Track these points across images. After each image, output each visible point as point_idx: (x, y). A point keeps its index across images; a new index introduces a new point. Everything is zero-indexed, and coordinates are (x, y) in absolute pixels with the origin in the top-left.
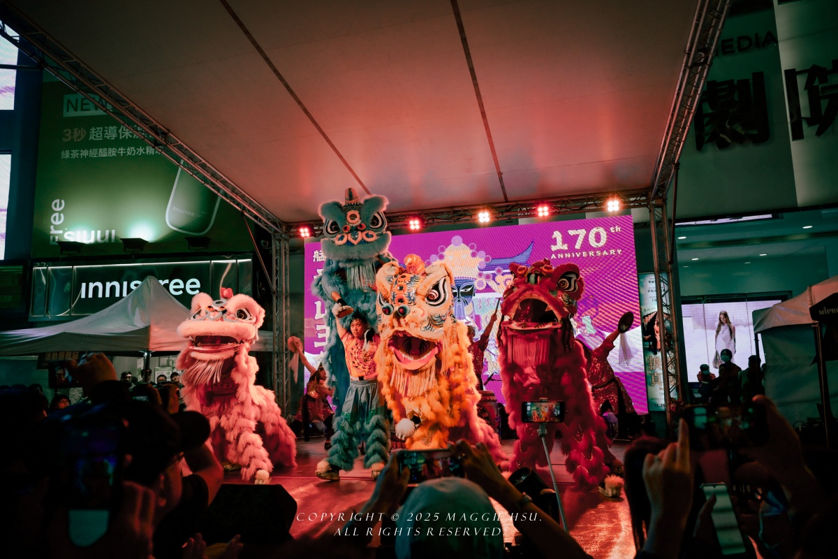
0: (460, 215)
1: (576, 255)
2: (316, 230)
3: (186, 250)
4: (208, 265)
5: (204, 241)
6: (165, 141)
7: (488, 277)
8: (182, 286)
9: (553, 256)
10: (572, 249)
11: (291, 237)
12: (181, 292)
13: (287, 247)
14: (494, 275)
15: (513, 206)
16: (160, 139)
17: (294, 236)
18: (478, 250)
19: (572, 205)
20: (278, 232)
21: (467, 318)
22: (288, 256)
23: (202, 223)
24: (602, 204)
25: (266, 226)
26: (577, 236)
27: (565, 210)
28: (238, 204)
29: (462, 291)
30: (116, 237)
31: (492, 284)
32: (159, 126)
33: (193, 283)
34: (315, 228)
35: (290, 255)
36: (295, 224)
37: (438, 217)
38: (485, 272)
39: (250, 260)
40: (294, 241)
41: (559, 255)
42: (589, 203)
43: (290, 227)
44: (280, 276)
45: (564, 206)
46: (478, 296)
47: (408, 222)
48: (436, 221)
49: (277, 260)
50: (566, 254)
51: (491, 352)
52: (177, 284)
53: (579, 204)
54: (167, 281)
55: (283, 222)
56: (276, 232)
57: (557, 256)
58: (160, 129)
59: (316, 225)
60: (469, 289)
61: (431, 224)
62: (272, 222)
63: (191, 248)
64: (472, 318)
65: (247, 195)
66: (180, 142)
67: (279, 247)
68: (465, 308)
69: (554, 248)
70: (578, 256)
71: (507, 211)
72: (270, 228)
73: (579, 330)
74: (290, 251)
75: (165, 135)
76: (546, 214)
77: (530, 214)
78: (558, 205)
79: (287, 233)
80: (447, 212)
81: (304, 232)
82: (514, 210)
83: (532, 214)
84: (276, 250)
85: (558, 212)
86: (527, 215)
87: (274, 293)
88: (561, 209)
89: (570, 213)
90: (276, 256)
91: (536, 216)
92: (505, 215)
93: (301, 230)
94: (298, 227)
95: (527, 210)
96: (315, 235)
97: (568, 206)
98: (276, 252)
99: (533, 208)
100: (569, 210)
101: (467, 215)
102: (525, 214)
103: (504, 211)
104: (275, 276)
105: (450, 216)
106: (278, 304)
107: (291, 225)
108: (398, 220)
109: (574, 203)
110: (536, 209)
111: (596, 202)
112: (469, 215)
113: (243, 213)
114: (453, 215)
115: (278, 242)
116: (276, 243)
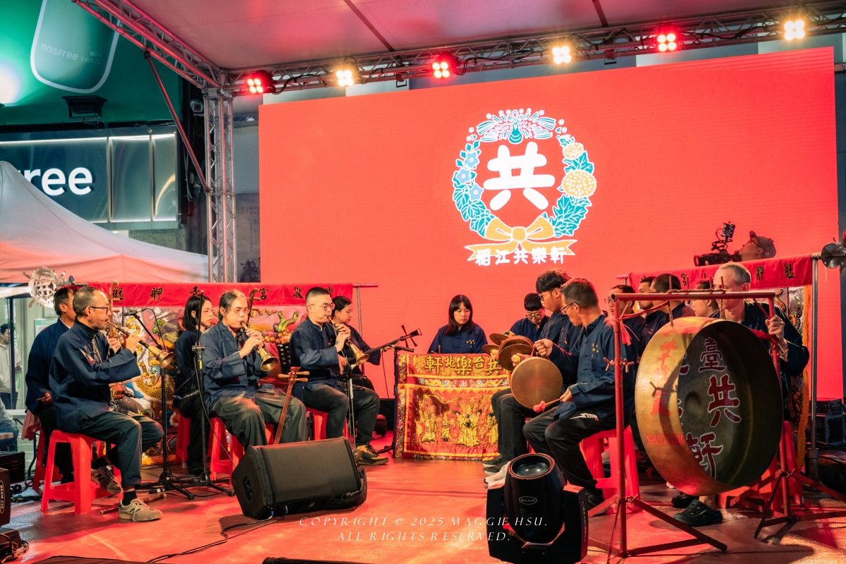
0: (523, 52)
2: (276, 82)
3: (67, 120)
4: (104, 144)
5: (95, 103)
8: (62, 180)
11: (235, 94)
12: (61, 191)
13: (230, 113)
17: (241, 93)
19: (723, 29)
20: (213, 86)
22: (230, 127)
23: (93, 72)
24: (775, 28)
25: (190, 76)
27: (709, 40)
28: (139, 38)
33: (80, 176)
34: (276, 78)
37: (486, 55)
39: (172, 136)
40: (239, 102)
42: (755, 25)
44: (219, 161)
45: (708, 31)
47: (431, 65)
48: (480, 63)
49: (212, 136)
52: (54, 177)
53: (736, 28)
54: (37, 172)
55: (221, 68)
56: (209, 85)
59: (277, 72)
61: (472, 69)
62: (200, 69)
63: (74, 115)
65: (152, 21)
67: (215, 112)
71: (605, 42)
72: (201, 79)
74: (235, 119)
76: (673, 46)
77: (648, 48)
78: (698, 31)
79: (227, 86)
80: (501, 46)
81: (255, 86)
82: (619, 41)
83: (651, 47)
84: (211, 116)
85: (697, 42)
86: (643, 49)
87: (208, 191)
88: (702, 38)
89: (719, 44)
90: (211, 127)
91: (655, 51)
92: (601, 51)
93: (250, 82)
94: (244, 76)
95: (642, 40)
96: (273, 91)
97: (717, 31)
98: (211, 121)
99: (651, 37)
100: (717, 39)
101: (533, 52)
102: (641, 47)
103: (601, 44)
104: (209, 163)
105: (506, 54)
106: (216, 211)
107: (234, 72)
108: (414, 61)
109: (726, 26)
110: (656, 38)
111: (767, 23)
112: (538, 52)
113: (147, 52)
114: (511, 52)
115: (212, 103)
116: (209, 104)
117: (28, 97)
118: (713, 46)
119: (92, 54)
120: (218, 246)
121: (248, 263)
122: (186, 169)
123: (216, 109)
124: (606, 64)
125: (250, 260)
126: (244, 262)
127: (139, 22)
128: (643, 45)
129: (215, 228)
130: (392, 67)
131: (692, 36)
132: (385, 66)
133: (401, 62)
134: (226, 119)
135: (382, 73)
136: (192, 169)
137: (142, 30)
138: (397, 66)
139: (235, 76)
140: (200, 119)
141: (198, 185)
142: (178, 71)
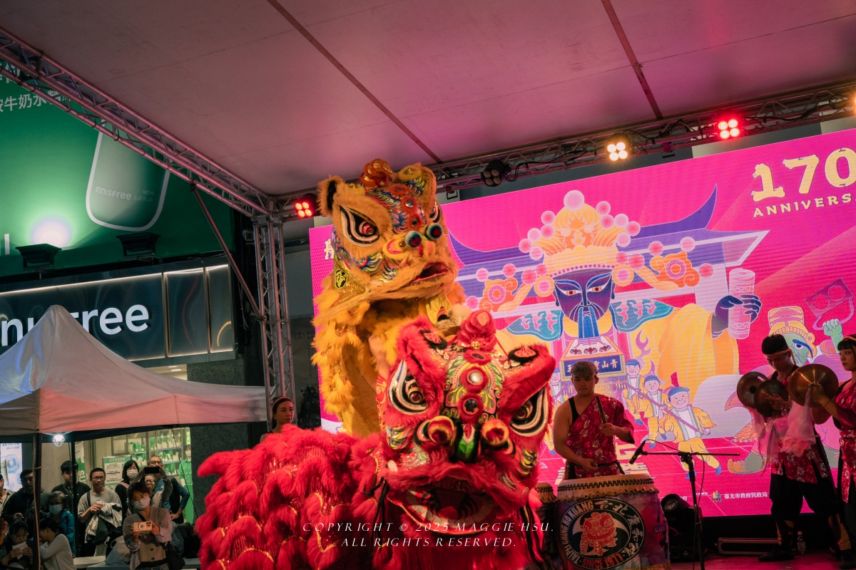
0: (576, 152)
1: (801, 206)
3: (122, 259)
4: (159, 281)
5: (147, 241)
6: (37, 71)
7: (636, 262)
9: (758, 212)
10: (793, 195)
11: (284, 220)
12: (118, 329)
13: (280, 239)
14: (648, 257)
15: (673, 126)
16: (30, 69)
17: (291, 218)
18: (613, 213)
19: (787, 111)
20: (262, 214)
21: (603, 339)
22: (281, 253)
23: (145, 210)
24: (844, 105)
25: (240, 206)
26: (800, 170)
27: (773, 123)
28: (184, 171)
29: (591, 290)
30: (11, 244)
32: (24, 46)
33: (137, 313)
35: (286, 253)
36: (290, 197)
37: (537, 159)
38: (630, 254)
39: (226, 266)
40: (289, 227)
41: (769, 209)
42: (821, 104)
44: (271, 288)
45: (770, 114)
46: (621, 299)
47: (481, 173)
48: (531, 167)
49: (263, 263)
50: (783, 206)
51: (652, 401)
52: (111, 316)
53: (801, 108)
54: (95, 313)
55: (269, 195)
56: (258, 213)
57: (764, 211)
58: (27, 52)
60: (603, 287)
61: (524, 174)
63: (129, 253)
64: (612, 339)
65: (197, 154)
66: (64, 71)
67: (266, 239)
68: (597, 321)
69: (758, 196)
70: (806, 207)
71: (662, 135)
73: (818, 347)
74: (286, 245)
75: (36, 59)
76: (735, 133)
77: (707, 138)
78: (759, 116)
79: (276, 213)
80: (552, 149)
81: (303, 210)
82: (675, 133)
83: (711, 136)
84: (262, 245)
85: (760, 126)
86: (703, 139)
87: (262, 319)
88: (765, 122)
89: (783, 127)
90: (262, 255)
91: (717, 139)
92: (658, 144)
93: (298, 206)
94: (295, 201)
95: (700, 129)
97: (780, 113)
98: (262, 248)
99: (710, 125)
100: (781, 122)
101: (586, 152)
102: (699, 137)
103: (657, 137)
104: (262, 291)
105: (558, 156)
106: (272, 339)
107: (283, 198)
108: (463, 171)
109: (789, 108)
110: (717, 126)
111: (833, 101)
112: (592, 151)
113: (194, 185)
114: (563, 153)
115: (262, 230)
116: (260, 232)
117: (84, 239)
118: (777, 129)
119: (145, 192)
120: (274, 375)
121: (308, 389)
122: (241, 298)
123: (267, 236)
124: (664, 157)
125: (310, 386)
126: (304, 388)
127: (183, 155)
128: (702, 134)
129: (271, 356)
130: (441, 179)
131: (754, 121)
133: (450, 174)
134: (277, 246)
136: (246, 299)
137: (187, 163)
138: (446, 178)
139: (283, 202)
140: (253, 247)
141: (252, 314)
142: (225, 201)
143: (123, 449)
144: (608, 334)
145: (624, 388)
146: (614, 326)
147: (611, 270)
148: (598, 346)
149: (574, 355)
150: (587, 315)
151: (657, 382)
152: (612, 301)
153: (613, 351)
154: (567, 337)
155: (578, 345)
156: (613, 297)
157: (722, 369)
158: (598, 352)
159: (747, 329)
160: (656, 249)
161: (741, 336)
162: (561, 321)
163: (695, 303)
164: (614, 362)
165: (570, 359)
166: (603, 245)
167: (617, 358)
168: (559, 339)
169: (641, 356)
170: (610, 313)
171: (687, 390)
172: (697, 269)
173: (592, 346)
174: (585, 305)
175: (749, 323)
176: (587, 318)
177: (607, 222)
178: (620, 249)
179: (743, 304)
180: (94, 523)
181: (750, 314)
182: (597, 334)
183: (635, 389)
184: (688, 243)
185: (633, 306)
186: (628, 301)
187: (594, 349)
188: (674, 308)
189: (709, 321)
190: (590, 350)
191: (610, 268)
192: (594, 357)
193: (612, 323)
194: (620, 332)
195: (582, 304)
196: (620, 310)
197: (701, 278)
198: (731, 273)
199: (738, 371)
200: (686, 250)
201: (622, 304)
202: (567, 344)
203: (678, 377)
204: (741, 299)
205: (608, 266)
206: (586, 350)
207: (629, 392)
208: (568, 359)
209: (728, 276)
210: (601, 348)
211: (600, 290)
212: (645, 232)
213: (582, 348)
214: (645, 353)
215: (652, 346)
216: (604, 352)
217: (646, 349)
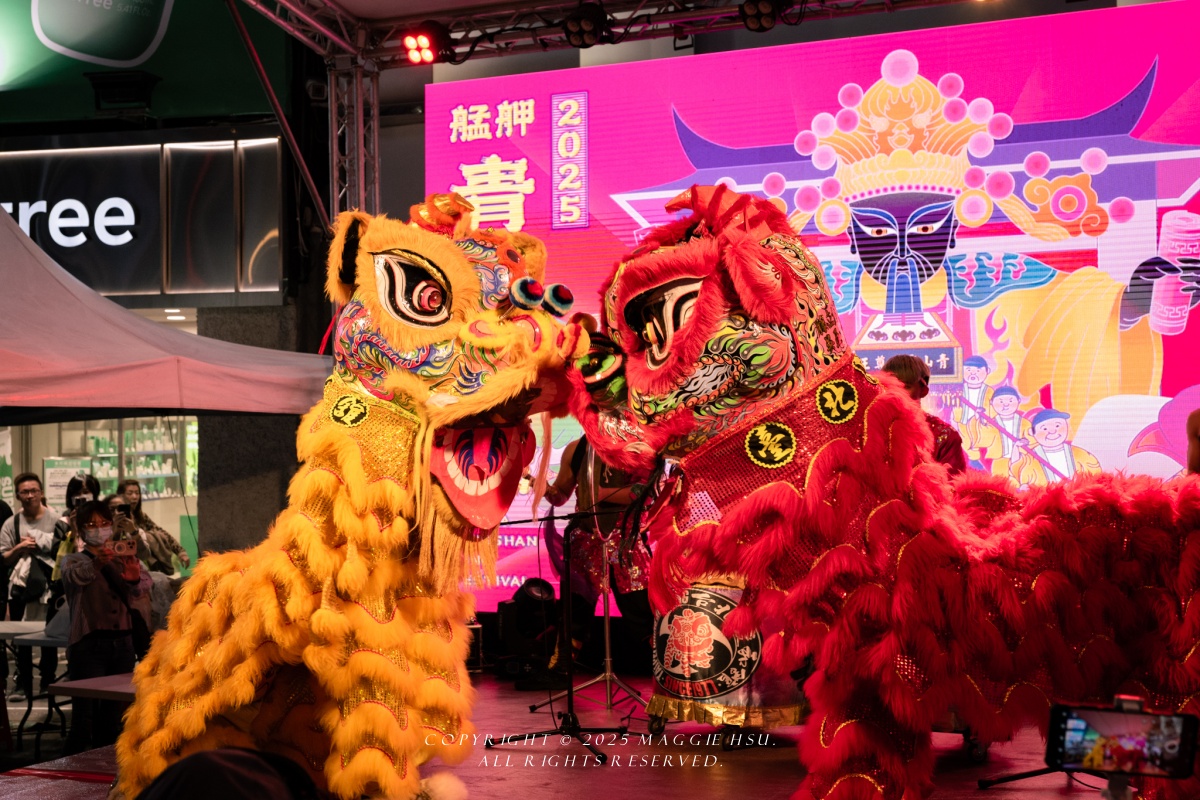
2: (457, 43)
3: (92, 114)
4: (155, 157)
5: (140, 84)
7: (998, 186)
11: (383, 65)
12: (81, 239)
13: (374, 100)
14: (1021, 178)
18: (968, 96)
20: (344, 51)
21: (927, 317)
22: (375, 124)
23: (136, 30)
25: (303, 32)
29: (915, 230)
31: (1013, 209)
33: (114, 212)
34: (457, 35)
35: (382, 126)
36: (395, 25)
38: (989, 171)
39: (274, 141)
40: (390, 79)
43: (382, 33)
44: (353, 186)
46: (965, 248)
48: (830, 2)
49: (342, 139)
51: (1002, 430)
52: (69, 213)
54: (41, 206)
55: (359, 19)
56: (337, 50)
59: (458, 27)
60: (936, 227)
61: (816, 14)
62: (319, 18)
63: (104, 105)
64: (943, 318)
67: (348, 97)
68: (920, 286)
72: (322, 40)
74: (383, 112)
79: (369, 51)
81: (419, 49)
84: (340, 108)
90: (339, 124)
93: (410, 42)
94: (403, 33)
96: (453, 59)
98: (341, 113)
104: (336, 189)
107: (382, 25)
108: (708, 1)
115: (343, 81)
116: (338, 84)
117: (25, 75)
122: (298, 199)
123: (350, 93)
124: (1068, 2)
130: (666, 12)
132: (653, 11)
133: (682, 5)
134: (367, 111)
135: (649, 23)
136: (307, 200)
138: (676, 11)
140: (326, 111)
141: (317, 229)
142: (281, 22)
143: (77, 446)
144: (938, 310)
145: (955, 405)
146: (948, 297)
147: (953, 198)
148: (918, 328)
149: (873, 341)
150: (902, 273)
151: (1014, 397)
152: (949, 253)
153: (943, 338)
154: (866, 310)
155: (884, 324)
156: (952, 247)
157: (1130, 384)
158: (918, 339)
159: (1182, 318)
160: (1037, 166)
161: (1171, 330)
162: (857, 279)
163: (1097, 266)
164: (943, 359)
165: (867, 348)
166: (944, 152)
167: (949, 352)
168: (850, 311)
169: (992, 351)
170: (945, 271)
171: (1065, 416)
172: (1106, 206)
173: (908, 328)
174: (902, 256)
175: (1188, 308)
176: (903, 281)
177: (954, 112)
178: (972, 160)
179: (1181, 274)
180: (24, 566)
181: (1191, 293)
182: (918, 309)
183: (974, 408)
184: (1095, 159)
185: (986, 262)
186: (979, 254)
187: (911, 333)
188: (1058, 272)
189: (1117, 300)
190: (904, 335)
191: (953, 194)
192: (908, 347)
193: (947, 291)
194: (958, 307)
195: (896, 253)
196: (962, 268)
197: (1110, 220)
198: (1167, 217)
199: (1158, 390)
200: (1089, 172)
201: (968, 257)
202: (864, 320)
203: (1052, 393)
204: (1178, 265)
205: (950, 190)
206: (897, 334)
207: (963, 413)
208: (862, 348)
209: (1159, 221)
210: (923, 333)
211: (929, 232)
212: (1021, 135)
213: (890, 329)
214: (999, 346)
215: (1013, 335)
216: (927, 340)
217: (1001, 339)
